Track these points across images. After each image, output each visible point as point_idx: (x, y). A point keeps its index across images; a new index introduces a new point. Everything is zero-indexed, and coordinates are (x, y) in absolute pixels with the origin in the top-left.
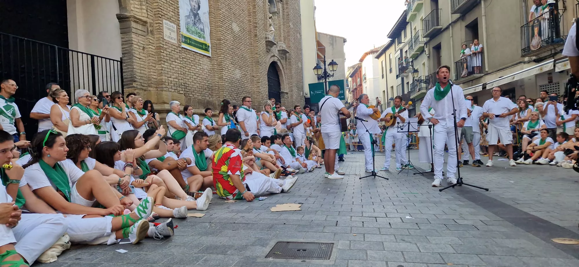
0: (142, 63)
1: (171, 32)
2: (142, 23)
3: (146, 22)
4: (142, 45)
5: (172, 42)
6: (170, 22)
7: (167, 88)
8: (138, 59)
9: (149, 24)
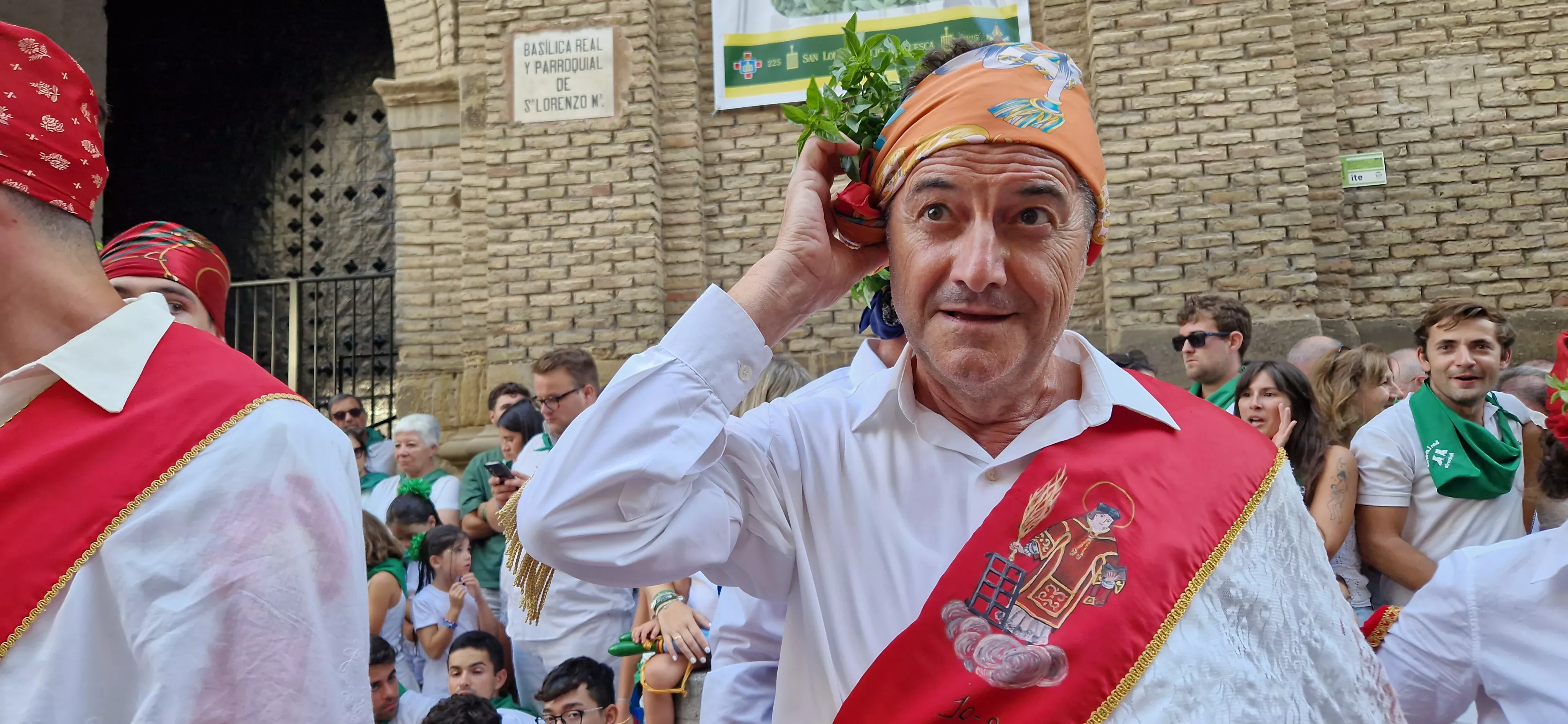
0: (443, 259)
1: (563, 75)
2: (440, 93)
3: (449, 85)
4: (448, 187)
5: (569, 122)
6: (568, 27)
7: (519, 345)
8: (426, 250)
9: (460, 86)
